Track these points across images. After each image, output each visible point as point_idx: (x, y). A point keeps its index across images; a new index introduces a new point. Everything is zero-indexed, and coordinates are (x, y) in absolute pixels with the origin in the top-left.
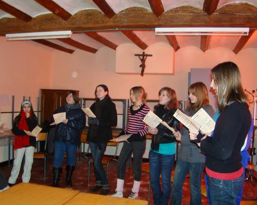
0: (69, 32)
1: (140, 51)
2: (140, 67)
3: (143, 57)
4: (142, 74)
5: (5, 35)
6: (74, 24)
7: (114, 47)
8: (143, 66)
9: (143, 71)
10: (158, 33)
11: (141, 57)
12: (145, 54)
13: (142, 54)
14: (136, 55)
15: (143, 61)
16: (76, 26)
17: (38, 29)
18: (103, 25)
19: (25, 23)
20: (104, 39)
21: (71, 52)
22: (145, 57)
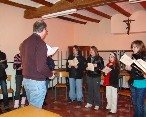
0: (75, 10)
1: (126, 18)
2: (127, 29)
3: (129, 22)
4: (128, 33)
5: (41, 17)
6: (76, 4)
7: (109, 17)
8: (128, 28)
9: (128, 31)
10: (131, 2)
11: (127, 22)
12: (130, 20)
13: (127, 20)
14: (123, 21)
15: (128, 24)
16: (77, 5)
17: (57, 10)
18: (93, 2)
19: (50, 8)
20: (101, 12)
21: (85, 23)
22: (130, 22)
